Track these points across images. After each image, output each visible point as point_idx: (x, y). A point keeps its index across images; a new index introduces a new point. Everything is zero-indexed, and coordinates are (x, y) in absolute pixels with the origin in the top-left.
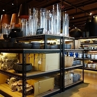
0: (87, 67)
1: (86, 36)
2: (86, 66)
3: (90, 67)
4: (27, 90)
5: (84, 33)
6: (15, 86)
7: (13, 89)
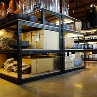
0: (89, 58)
1: (87, 27)
2: (87, 57)
3: (92, 57)
4: (23, 69)
5: (85, 23)
6: (11, 67)
7: (8, 70)
